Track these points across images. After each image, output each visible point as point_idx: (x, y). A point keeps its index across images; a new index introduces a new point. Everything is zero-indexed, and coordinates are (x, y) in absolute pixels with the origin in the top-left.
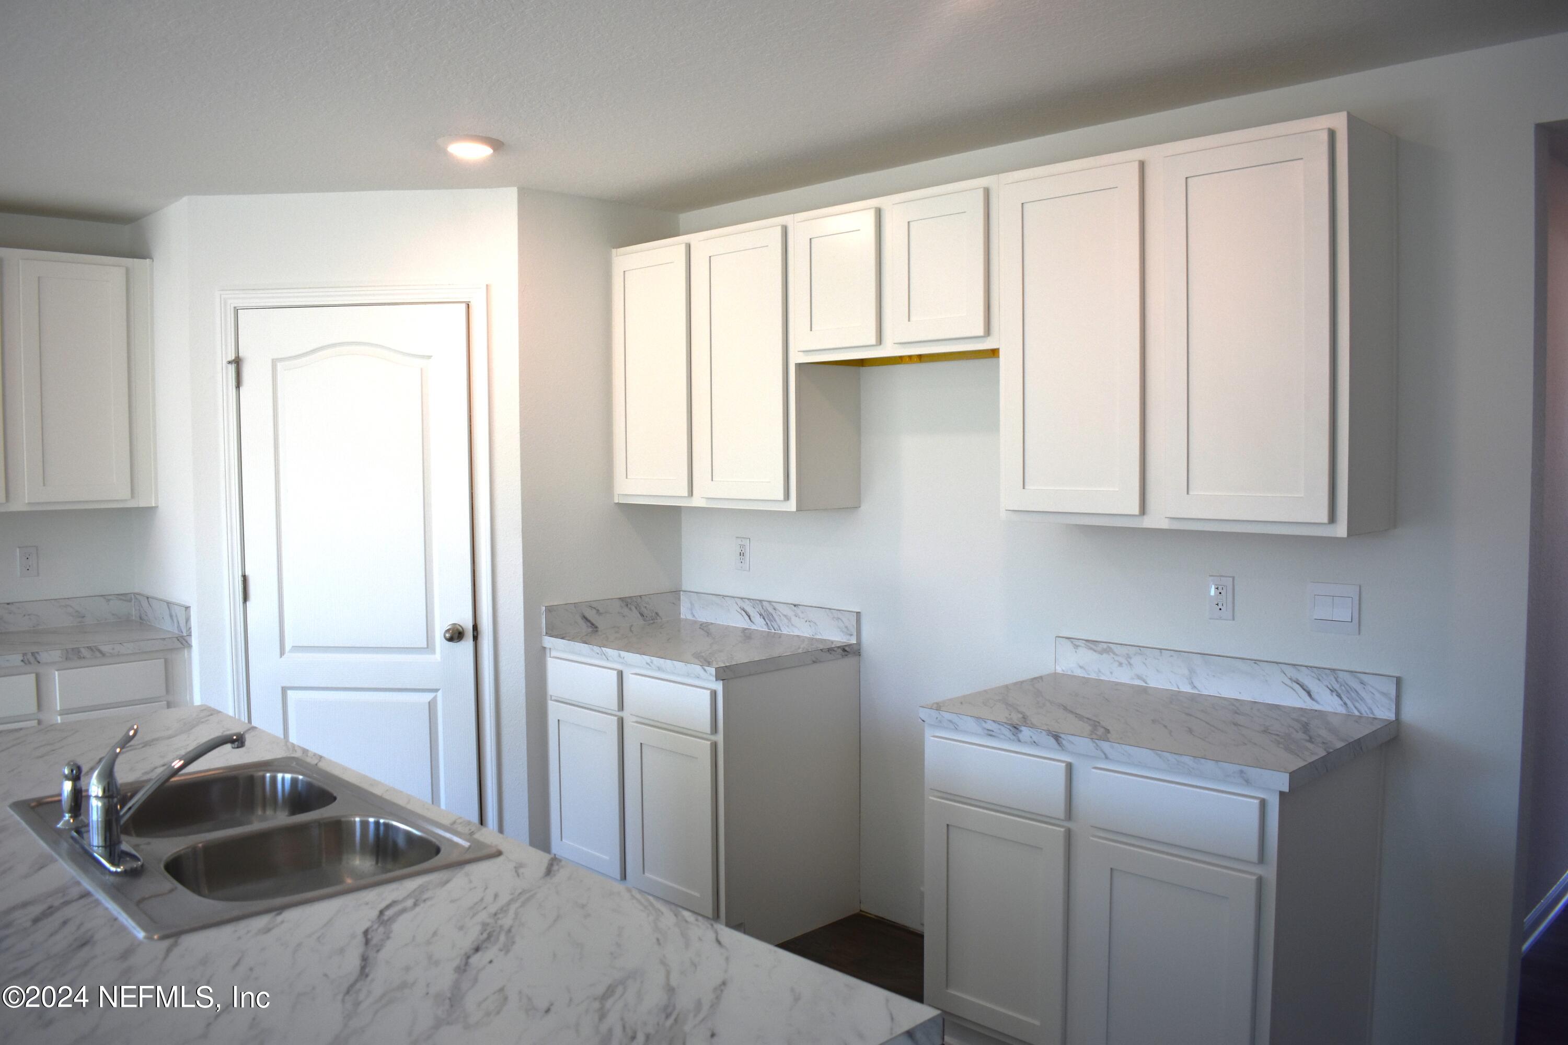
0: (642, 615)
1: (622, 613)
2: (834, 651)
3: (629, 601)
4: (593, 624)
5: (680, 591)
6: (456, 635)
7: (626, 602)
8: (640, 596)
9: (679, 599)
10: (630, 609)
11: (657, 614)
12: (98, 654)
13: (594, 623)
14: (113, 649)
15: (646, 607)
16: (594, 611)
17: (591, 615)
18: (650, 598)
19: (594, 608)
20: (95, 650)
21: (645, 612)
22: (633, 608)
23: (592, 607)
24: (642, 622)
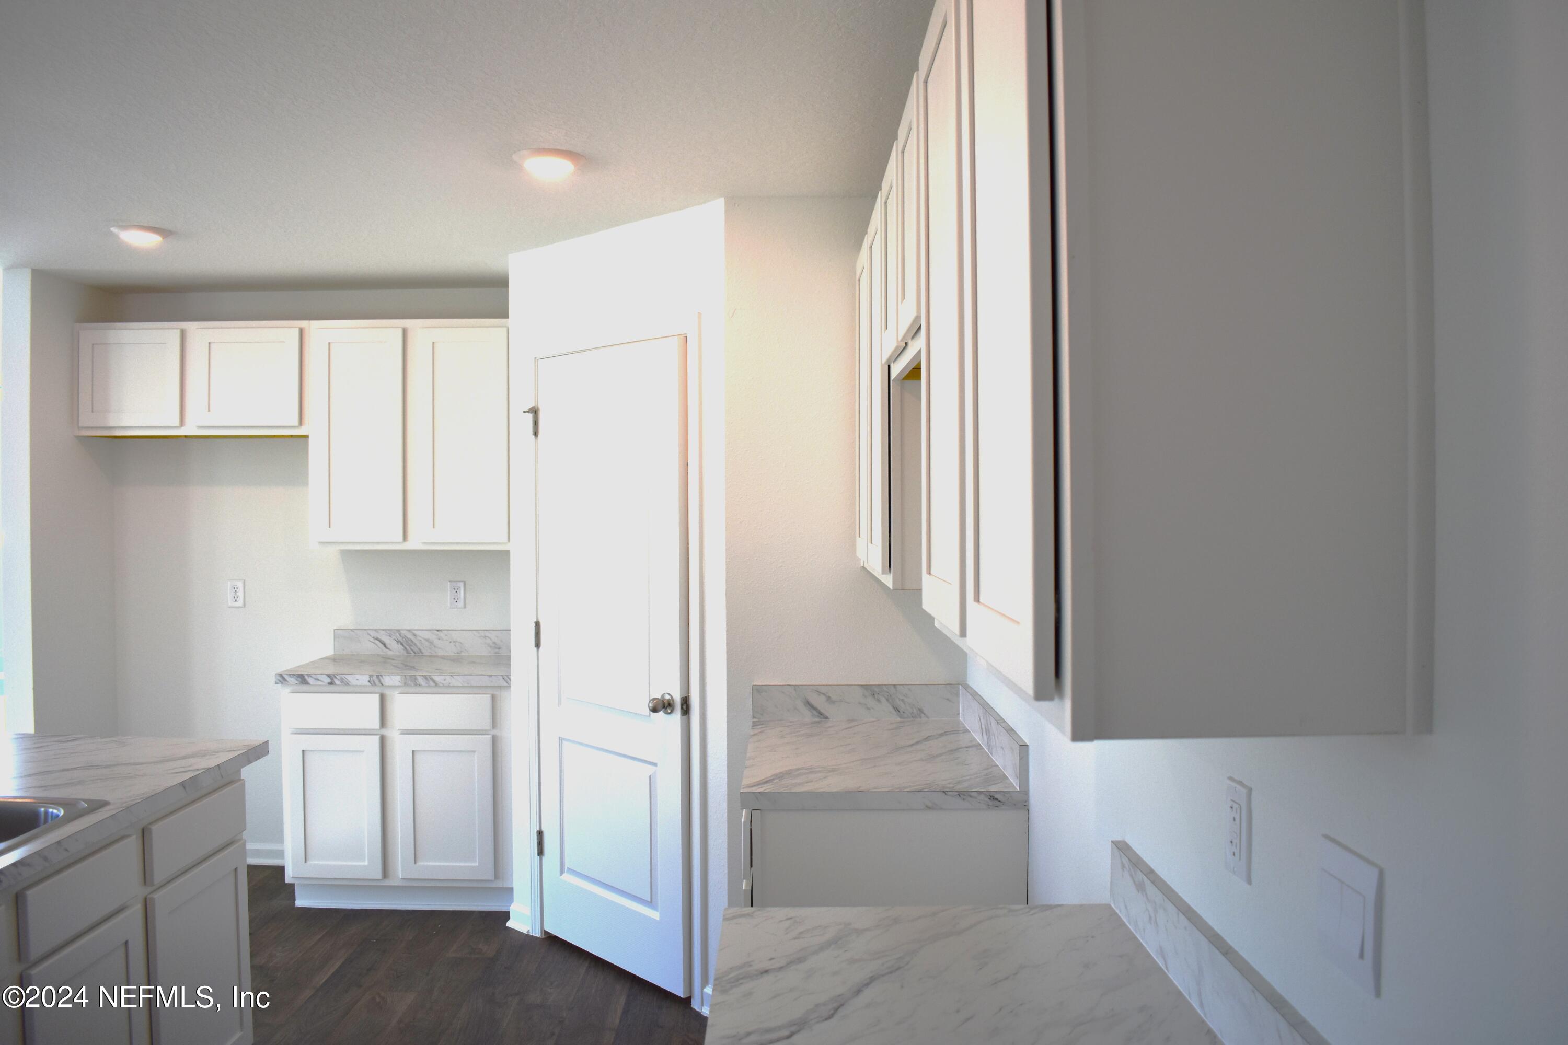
0: (897, 710)
1: (866, 705)
2: (971, 796)
3: (877, 690)
4: (820, 713)
5: (959, 684)
6: (662, 706)
7: (872, 691)
8: (894, 686)
9: (957, 695)
10: (879, 701)
11: (921, 711)
12: (432, 683)
13: (822, 711)
14: (445, 680)
15: (903, 700)
16: (823, 698)
17: (819, 702)
18: (910, 690)
19: (824, 694)
20: (429, 679)
21: (902, 707)
22: (883, 700)
23: (820, 693)
24: (895, 718)
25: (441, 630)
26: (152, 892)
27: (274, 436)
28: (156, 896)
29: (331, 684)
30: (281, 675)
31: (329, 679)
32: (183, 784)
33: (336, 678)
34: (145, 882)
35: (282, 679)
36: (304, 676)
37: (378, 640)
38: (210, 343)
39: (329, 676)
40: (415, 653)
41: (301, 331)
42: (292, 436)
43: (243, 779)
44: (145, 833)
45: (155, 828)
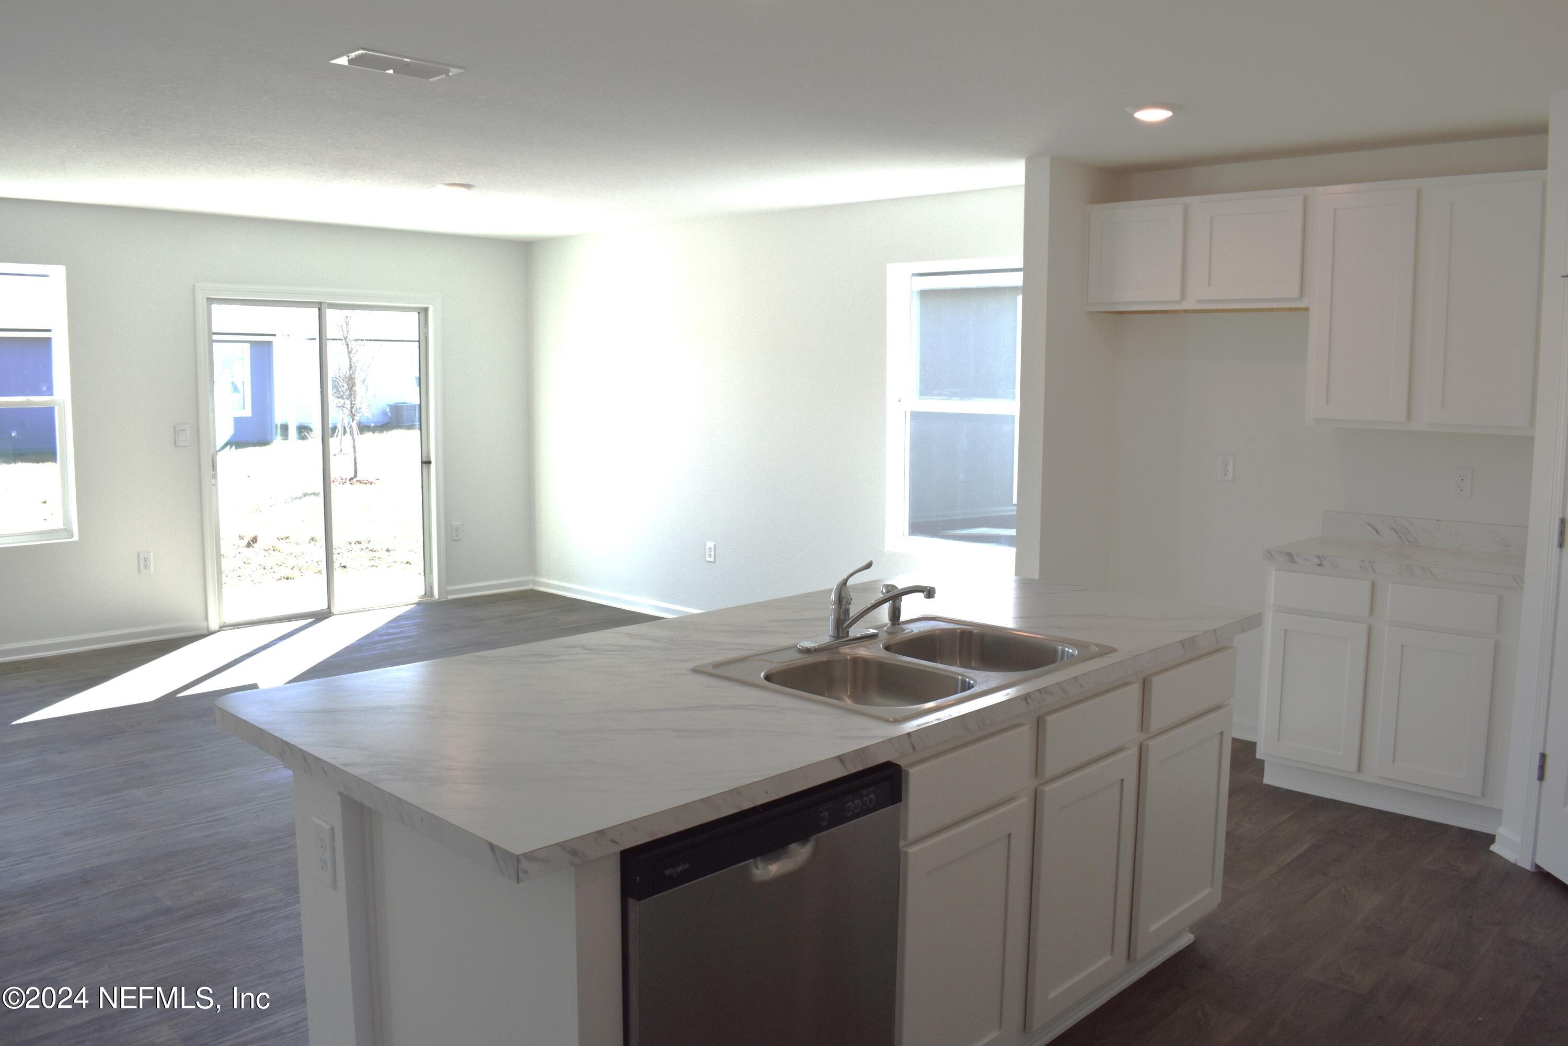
12: (1430, 576)
14: (1446, 573)
20: (1427, 571)
25: (1441, 520)
26: (1147, 739)
27: (1272, 310)
28: (1151, 743)
29: (1320, 565)
30: (1269, 552)
31: (1318, 560)
32: (1182, 643)
33: (1326, 560)
34: (1142, 730)
35: (1270, 555)
36: (1292, 555)
37: (1370, 525)
38: (1212, 217)
39: (1318, 557)
40: (1410, 542)
41: (1305, 200)
42: (1290, 309)
43: (1235, 647)
44: (1145, 684)
45: (1155, 679)
